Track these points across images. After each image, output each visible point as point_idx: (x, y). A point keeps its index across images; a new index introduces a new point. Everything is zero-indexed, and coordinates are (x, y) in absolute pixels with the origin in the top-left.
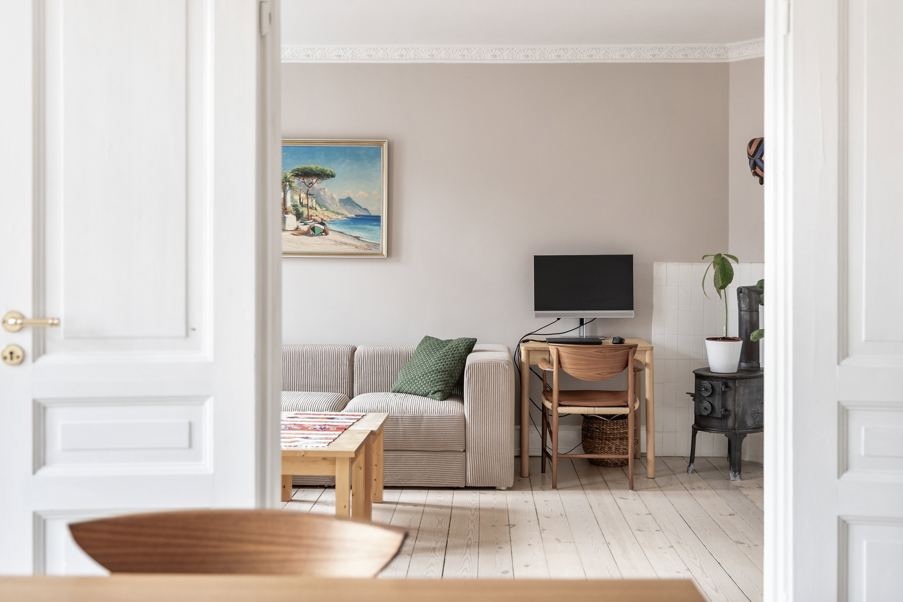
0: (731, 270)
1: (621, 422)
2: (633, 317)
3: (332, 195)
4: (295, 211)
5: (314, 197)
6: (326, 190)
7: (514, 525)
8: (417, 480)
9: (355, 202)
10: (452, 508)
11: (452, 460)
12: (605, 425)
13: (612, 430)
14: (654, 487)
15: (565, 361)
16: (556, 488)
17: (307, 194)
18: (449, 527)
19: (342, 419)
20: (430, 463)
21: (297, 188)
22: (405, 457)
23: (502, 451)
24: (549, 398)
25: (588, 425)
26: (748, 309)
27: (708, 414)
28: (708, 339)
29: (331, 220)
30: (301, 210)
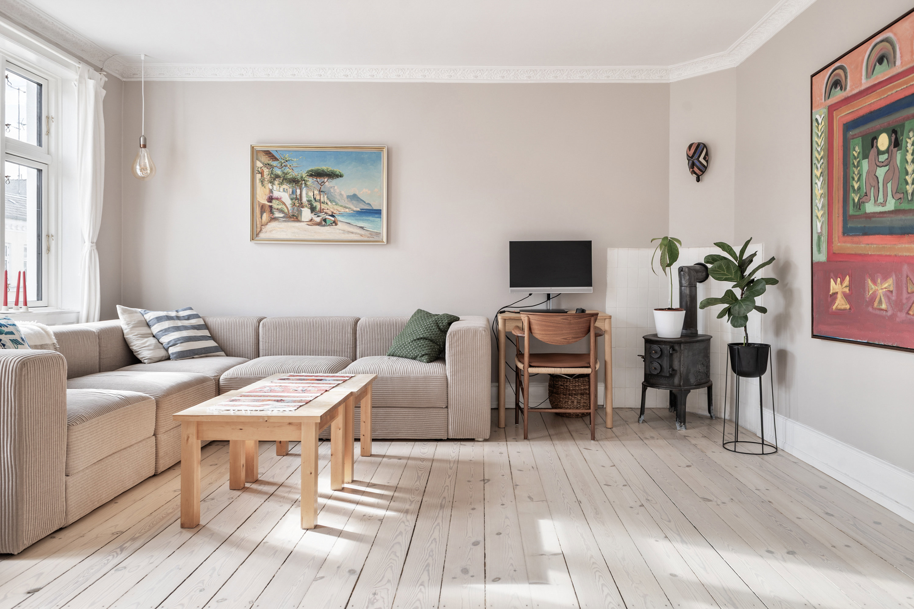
0: (677, 250)
1: (582, 380)
2: (592, 292)
3: (340, 192)
4: (310, 205)
5: (326, 194)
6: (335, 188)
7: (488, 480)
8: (404, 433)
9: (361, 198)
10: (433, 461)
11: (435, 415)
12: (569, 383)
13: (574, 387)
14: (612, 437)
15: (535, 327)
16: (527, 439)
17: (320, 191)
18: (427, 484)
19: (329, 381)
20: (416, 418)
21: (312, 187)
22: (394, 413)
23: (480, 407)
24: (521, 360)
25: (554, 383)
26: (688, 285)
27: (658, 374)
28: (656, 310)
29: (340, 213)
30: (315, 204)
